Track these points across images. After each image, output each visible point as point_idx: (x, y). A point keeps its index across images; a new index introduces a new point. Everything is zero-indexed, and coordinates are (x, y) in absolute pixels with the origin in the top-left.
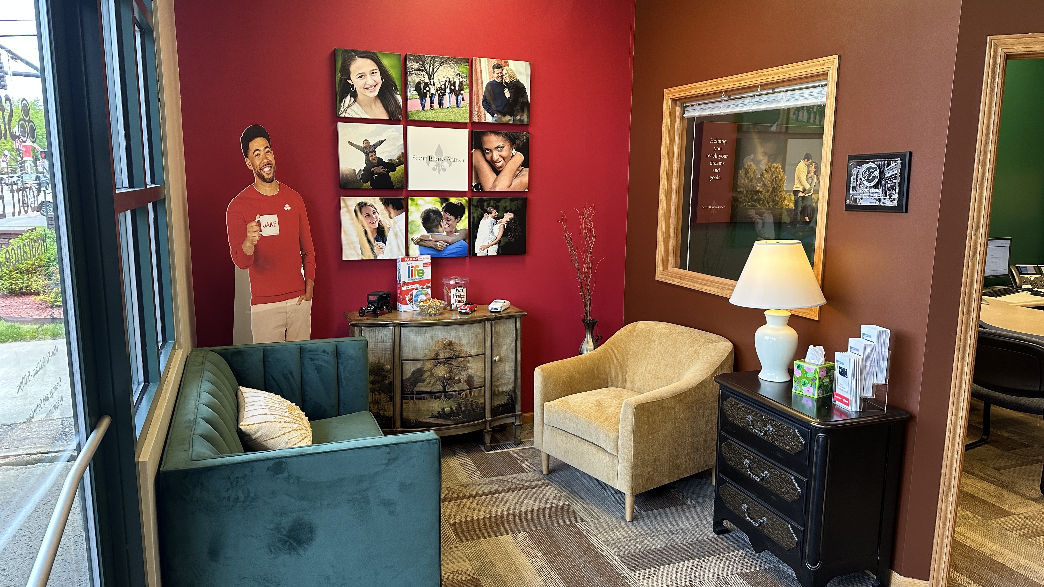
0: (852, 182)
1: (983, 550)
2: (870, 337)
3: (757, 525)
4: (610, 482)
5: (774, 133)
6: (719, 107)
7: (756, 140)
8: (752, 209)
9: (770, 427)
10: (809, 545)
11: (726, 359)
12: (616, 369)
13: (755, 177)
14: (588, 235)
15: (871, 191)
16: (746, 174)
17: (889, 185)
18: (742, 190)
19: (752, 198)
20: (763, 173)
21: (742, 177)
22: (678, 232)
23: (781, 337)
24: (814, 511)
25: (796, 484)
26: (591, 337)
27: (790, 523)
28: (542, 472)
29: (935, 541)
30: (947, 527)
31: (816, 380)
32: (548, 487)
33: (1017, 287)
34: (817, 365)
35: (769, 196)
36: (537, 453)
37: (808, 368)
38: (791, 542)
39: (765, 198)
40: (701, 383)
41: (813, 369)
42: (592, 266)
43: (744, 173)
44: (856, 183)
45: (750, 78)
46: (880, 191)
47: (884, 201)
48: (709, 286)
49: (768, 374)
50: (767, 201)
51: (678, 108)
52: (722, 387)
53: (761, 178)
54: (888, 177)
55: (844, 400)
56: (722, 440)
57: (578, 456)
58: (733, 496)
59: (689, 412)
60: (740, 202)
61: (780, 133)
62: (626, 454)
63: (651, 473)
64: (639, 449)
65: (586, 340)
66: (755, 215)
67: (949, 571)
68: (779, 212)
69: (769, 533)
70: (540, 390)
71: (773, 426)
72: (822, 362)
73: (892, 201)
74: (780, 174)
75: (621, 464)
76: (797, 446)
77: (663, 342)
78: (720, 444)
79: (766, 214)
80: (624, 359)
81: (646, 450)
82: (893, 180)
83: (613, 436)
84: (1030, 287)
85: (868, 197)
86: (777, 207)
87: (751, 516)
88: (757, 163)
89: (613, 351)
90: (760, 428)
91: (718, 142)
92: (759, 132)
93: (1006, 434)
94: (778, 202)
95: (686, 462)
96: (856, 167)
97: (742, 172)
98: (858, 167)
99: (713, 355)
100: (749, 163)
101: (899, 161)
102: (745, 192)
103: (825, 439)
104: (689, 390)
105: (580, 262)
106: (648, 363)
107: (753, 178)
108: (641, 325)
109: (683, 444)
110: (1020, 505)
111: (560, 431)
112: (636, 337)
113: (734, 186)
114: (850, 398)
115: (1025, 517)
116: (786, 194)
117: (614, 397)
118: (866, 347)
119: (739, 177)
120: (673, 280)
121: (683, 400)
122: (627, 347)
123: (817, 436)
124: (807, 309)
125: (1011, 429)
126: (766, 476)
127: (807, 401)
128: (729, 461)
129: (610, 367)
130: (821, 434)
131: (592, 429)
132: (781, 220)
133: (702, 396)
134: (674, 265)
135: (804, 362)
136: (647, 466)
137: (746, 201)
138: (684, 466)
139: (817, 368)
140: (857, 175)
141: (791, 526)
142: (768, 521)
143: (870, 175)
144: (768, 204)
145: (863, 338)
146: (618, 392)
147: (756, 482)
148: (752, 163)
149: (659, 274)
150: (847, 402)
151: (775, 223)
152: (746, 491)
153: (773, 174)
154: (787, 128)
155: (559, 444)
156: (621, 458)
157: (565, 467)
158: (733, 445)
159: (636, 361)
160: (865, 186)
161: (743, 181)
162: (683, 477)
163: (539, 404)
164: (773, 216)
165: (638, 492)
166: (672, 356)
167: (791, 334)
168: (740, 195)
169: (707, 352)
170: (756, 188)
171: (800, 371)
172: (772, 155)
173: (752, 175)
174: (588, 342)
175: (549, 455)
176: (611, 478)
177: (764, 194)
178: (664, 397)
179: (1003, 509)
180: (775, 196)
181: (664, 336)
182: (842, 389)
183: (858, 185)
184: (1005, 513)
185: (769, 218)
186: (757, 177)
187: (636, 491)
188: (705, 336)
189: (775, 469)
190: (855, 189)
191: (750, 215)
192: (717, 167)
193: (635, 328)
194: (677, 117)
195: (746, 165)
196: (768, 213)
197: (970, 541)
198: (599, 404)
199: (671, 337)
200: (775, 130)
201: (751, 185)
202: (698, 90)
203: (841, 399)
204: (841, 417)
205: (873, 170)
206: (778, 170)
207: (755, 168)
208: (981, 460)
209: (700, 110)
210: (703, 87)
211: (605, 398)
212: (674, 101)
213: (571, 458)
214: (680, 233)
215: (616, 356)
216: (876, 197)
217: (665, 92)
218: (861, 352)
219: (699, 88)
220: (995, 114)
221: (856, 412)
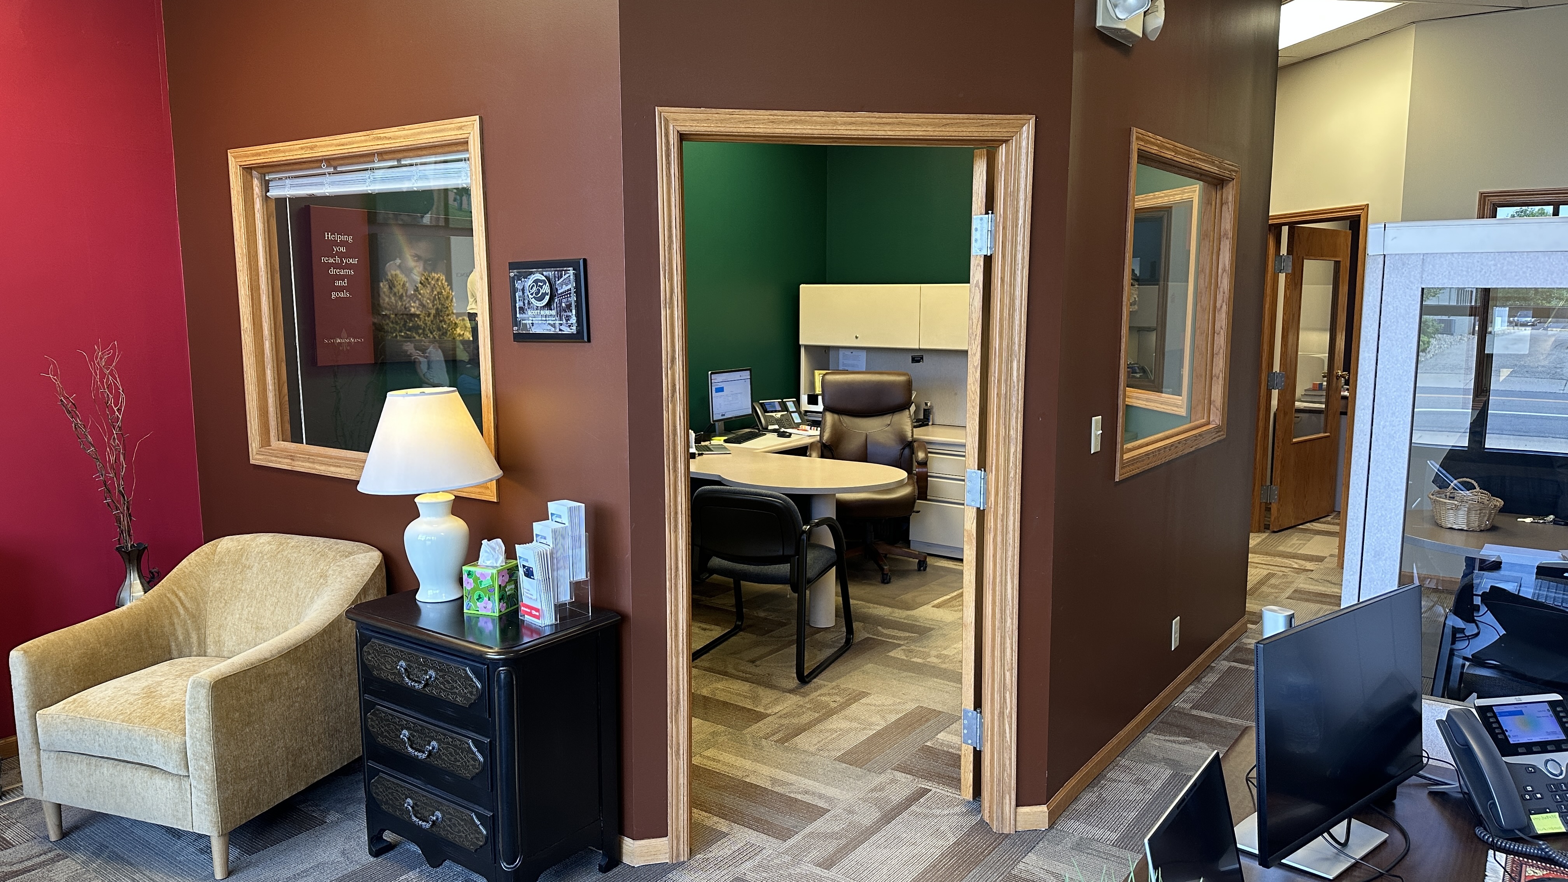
0: (518, 301)
1: (733, 773)
2: (560, 517)
3: (428, 826)
4: (179, 823)
5: (427, 226)
6: (322, 184)
7: (400, 237)
8: (408, 341)
9: (432, 673)
10: (502, 836)
11: (371, 579)
12: (184, 625)
13: (406, 293)
14: (111, 396)
15: (542, 312)
16: (390, 288)
17: (563, 305)
18: (388, 312)
19: (405, 325)
20: (417, 288)
21: (384, 293)
22: (281, 382)
23: (442, 534)
24: (504, 783)
25: (475, 750)
26: (137, 576)
27: (473, 811)
28: (47, 837)
29: (669, 780)
30: (682, 756)
31: (494, 590)
32: (61, 862)
33: (763, 428)
34: (494, 567)
35: (432, 321)
36: (36, 806)
37: (482, 574)
38: (477, 839)
39: (426, 324)
40: (332, 625)
41: (489, 574)
42: (124, 449)
43: (387, 286)
44: (524, 302)
45: (361, 141)
46: (553, 312)
47: (562, 328)
48: (337, 466)
49: (430, 592)
50: (429, 329)
51: (256, 182)
52: (360, 625)
53: (415, 295)
54: (561, 293)
55: (534, 612)
56: (367, 707)
57: (114, 793)
58: (390, 791)
59: (315, 674)
60: (387, 332)
61: (437, 227)
62: (202, 768)
63: (254, 789)
64: (226, 754)
65: (127, 582)
66: (414, 350)
67: (691, 813)
68: (451, 346)
69: (447, 834)
70: (24, 689)
71: (436, 670)
72: (502, 562)
73: (570, 326)
74: (444, 289)
75: (195, 787)
76: (471, 693)
77: (266, 566)
78: (365, 715)
79: (431, 349)
80: (198, 605)
81: (241, 753)
82: (567, 297)
83: (175, 742)
84: (776, 427)
85: (540, 322)
86: (445, 338)
87: (419, 815)
88: (408, 272)
89: (177, 595)
90: (419, 677)
91: (339, 238)
92: (405, 225)
93: (762, 614)
94: (447, 330)
95: (318, 754)
96: (521, 280)
97: (384, 286)
98: (523, 279)
99: (349, 576)
100: (393, 273)
101: (571, 272)
102: (393, 316)
103: (509, 674)
104: (311, 640)
105: (101, 447)
106: (242, 605)
107: (402, 294)
108: (227, 543)
109: (309, 728)
110: (776, 702)
111: (75, 757)
112: (219, 564)
113: (375, 306)
114: (540, 608)
115: (781, 716)
116: (457, 318)
117: (180, 676)
118: (554, 532)
119: (381, 294)
120: (280, 463)
121: (302, 657)
122: (202, 585)
123: (496, 673)
124: (477, 486)
125: (768, 607)
126: (433, 748)
127: (486, 622)
128: (380, 739)
129: (173, 624)
130: (501, 669)
131: (135, 740)
132: (456, 357)
133: (336, 644)
134: (280, 436)
135: (476, 565)
136: (245, 779)
137: (395, 330)
138: (314, 763)
139: (495, 571)
140: (523, 290)
141: (475, 814)
142: (443, 816)
143: (539, 291)
144: (431, 333)
145: (552, 520)
146: (188, 665)
147: (421, 761)
148: (398, 272)
149: (254, 453)
150: (537, 614)
151: (446, 361)
152: (409, 778)
153: (432, 288)
154: (447, 220)
155: (74, 780)
156: (194, 778)
157: (94, 818)
158: (383, 712)
159: (221, 605)
160: (535, 307)
161: (387, 299)
162: (316, 780)
163: (27, 716)
164: (443, 352)
165: (231, 827)
166: (284, 587)
167: (457, 527)
168: (385, 320)
169: (341, 572)
170: (410, 310)
171: (471, 580)
172: (429, 260)
173: (401, 291)
174: (134, 585)
175: (60, 805)
176: (180, 815)
177: (423, 320)
178: (266, 659)
179: (758, 712)
180: (441, 321)
181: (268, 556)
182: (530, 596)
183: (526, 305)
184: (760, 717)
185: (437, 355)
186: (409, 293)
187: (229, 825)
188: (337, 547)
189: (445, 735)
190: (522, 309)
191: (407, 351)
192: (342, 278)
193: (215, 551)
194: (255, 196)
195: (389, 275)
196: (434, 347)
197: (719, 765)
198: (150, 693)
199: (279, 556)
200: (429, 223)
201: (402, 305)
202: (283, 154)
203: (529, 611)
204: (532, 636)
205: (541, 284)
206: (440, 284)
207: (405, 279)
208: (734, 653)
209: (292, 186)
210: (291, 151)
211: (163, 679)
212: (248, 170)
213: (101, 800)
214: (286, 385)
215: (182, 604)
216: (550, 322)
217: (229, 154)
218: (550, 541)
219: (284, 152)
220: (675, 212)
221: (551, 625)
